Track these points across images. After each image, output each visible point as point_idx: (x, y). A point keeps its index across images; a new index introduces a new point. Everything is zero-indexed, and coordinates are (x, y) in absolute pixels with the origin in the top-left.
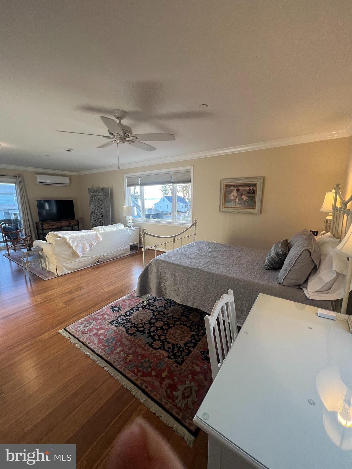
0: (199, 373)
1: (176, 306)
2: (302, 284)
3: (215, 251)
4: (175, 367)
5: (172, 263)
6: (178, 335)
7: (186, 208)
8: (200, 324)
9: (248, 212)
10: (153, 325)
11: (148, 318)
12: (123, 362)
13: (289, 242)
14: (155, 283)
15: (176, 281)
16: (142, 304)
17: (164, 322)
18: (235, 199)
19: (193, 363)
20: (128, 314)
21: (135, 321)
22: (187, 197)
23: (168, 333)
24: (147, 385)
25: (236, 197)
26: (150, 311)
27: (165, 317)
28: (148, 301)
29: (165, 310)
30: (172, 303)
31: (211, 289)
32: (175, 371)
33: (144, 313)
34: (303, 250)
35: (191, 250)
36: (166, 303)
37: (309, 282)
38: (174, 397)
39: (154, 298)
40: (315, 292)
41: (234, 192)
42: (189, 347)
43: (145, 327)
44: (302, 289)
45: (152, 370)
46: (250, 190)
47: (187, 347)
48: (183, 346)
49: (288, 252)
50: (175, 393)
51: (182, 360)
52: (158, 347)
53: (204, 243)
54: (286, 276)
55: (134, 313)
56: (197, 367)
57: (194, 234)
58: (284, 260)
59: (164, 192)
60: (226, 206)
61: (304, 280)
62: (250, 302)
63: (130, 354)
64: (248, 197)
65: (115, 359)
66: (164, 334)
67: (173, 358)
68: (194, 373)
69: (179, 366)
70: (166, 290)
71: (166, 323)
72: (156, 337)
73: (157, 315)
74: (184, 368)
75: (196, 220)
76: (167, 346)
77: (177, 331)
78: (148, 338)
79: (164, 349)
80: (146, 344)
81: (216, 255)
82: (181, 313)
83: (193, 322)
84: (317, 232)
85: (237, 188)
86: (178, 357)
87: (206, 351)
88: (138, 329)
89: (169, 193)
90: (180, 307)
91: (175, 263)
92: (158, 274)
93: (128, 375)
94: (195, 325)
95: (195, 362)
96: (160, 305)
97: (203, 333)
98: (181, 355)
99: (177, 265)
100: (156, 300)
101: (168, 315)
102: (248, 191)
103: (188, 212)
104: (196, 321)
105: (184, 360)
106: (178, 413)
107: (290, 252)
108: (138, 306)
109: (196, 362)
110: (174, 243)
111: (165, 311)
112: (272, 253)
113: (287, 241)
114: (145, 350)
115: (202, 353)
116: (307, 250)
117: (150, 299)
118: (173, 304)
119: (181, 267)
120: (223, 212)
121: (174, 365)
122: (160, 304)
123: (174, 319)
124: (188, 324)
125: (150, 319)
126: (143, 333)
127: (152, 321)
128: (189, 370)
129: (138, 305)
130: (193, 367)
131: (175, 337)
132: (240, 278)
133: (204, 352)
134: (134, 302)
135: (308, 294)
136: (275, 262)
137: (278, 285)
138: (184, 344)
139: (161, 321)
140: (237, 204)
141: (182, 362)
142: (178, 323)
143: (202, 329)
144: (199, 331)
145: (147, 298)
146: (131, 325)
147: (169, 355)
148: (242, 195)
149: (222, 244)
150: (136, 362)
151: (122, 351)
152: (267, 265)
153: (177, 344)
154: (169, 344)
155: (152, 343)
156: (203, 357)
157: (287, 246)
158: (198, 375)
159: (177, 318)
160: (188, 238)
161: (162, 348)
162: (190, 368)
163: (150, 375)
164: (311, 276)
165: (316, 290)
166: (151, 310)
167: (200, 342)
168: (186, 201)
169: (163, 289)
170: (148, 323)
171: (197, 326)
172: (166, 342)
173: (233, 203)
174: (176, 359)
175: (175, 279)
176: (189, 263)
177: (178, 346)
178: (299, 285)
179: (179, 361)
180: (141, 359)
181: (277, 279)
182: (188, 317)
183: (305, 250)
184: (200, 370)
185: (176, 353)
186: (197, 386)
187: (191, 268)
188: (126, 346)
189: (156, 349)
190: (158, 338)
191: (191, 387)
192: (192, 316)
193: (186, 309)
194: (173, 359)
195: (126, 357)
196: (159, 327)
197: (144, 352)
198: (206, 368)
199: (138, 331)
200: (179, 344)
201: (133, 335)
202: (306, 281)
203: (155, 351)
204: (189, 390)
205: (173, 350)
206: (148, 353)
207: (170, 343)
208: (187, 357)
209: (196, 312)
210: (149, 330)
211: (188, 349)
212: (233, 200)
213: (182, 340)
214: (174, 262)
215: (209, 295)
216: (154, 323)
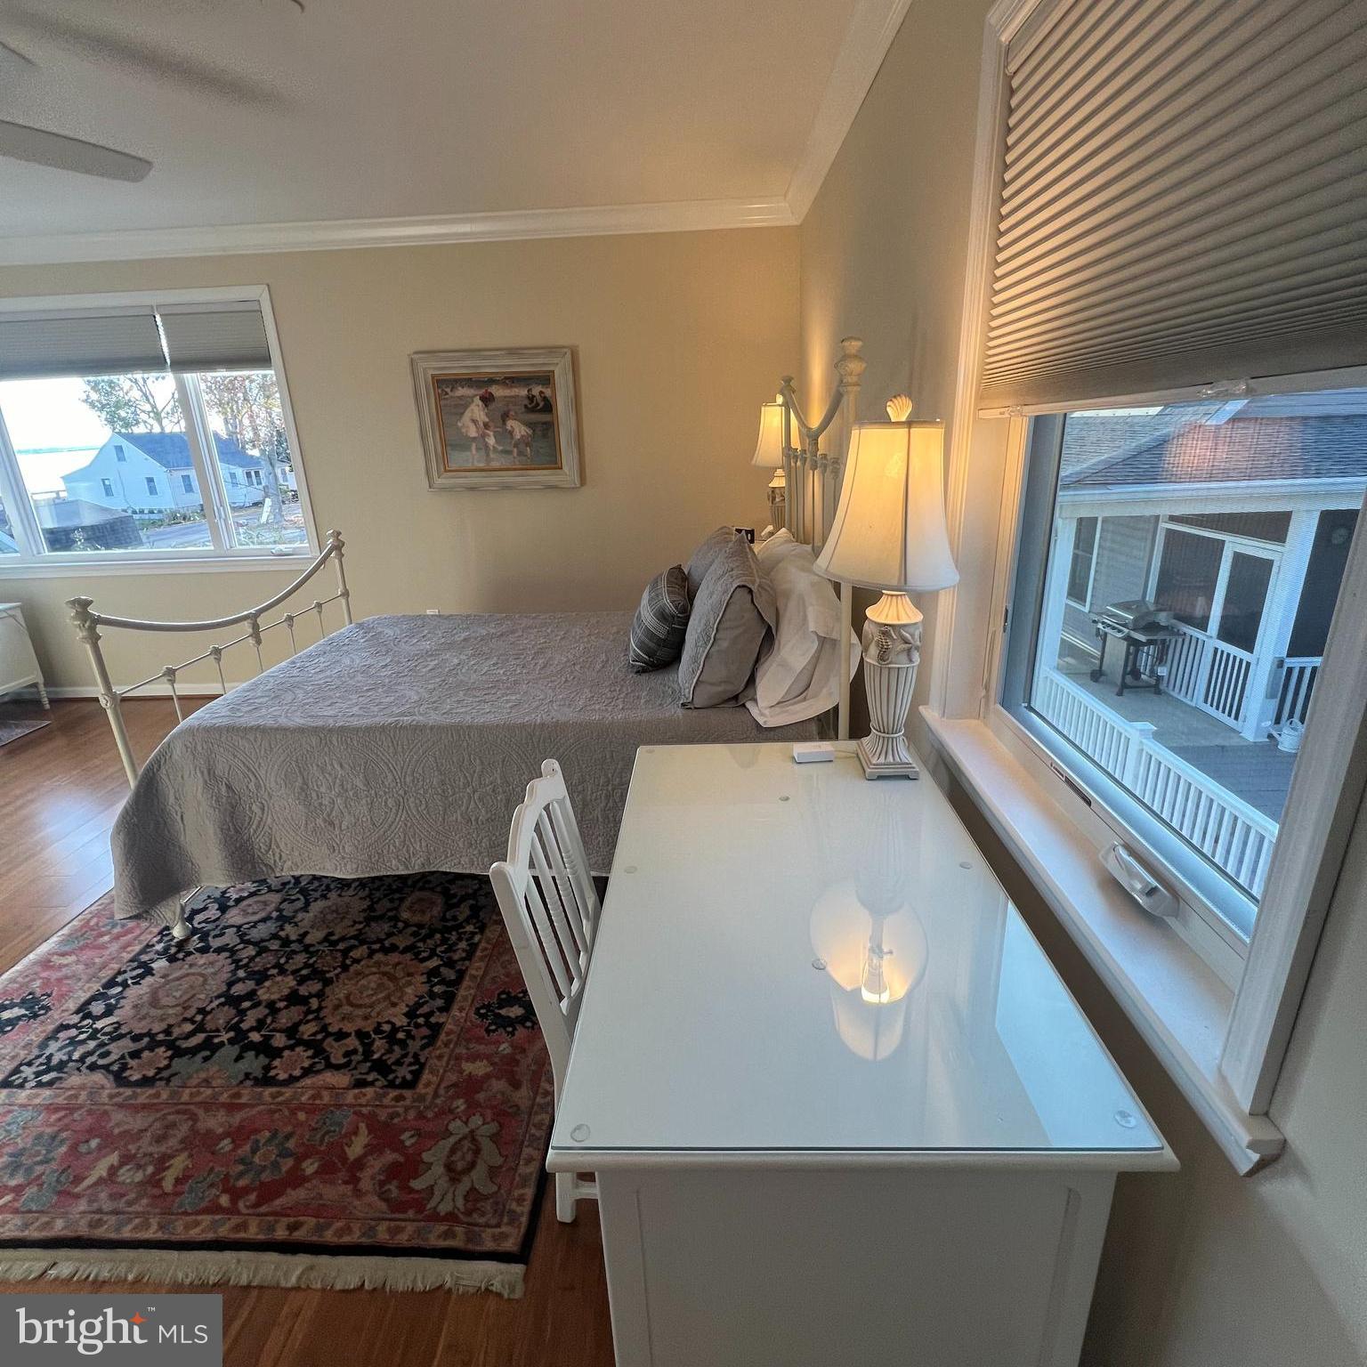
0: (488, 1076)
1: (333, 895)
2: (742, 691)
3: (450, 646)
4: (393, 1103)
5: (277, 729)
6: (372, 995)
7: (251, 484)
8: (449, 924)
9: (536, 483)
10: (246, 1004)
11: (216, 986)
12: (145, 1201)
13: (686, 573)
14: (211, 831)
15: (314, 795)
16: (159, 942)
17: (294, 972)
18: (484, 436)
19: (458, 1058)
20: (97, 1008)
21: (148, 1020)
22: (249, 435)
23: (328, 1004)
24: (292, 1219)
25: (486, 426)
26: (211, 956)
27: (294, 952)
28: (190, 919)
29: (288, 927)
30: (310, 888)
31: (467, 784)
32: (398, 1115)
33: (188, 975)
34: (732, 590)
35: (348, 662)
36: (284, 900)
37: (757, 681)
38: (417, 1196)
39: (216, 900)
40: (778, 704)
41: (473, 406)
42: (428, 1015)
43: (209, 1026)
44: (744, 705)
45: (300, 1159)
46: (531, 398)
47: (421, 1020)
48: (401, 1021)
49: (692, 605)
50: (417, 1184)
51: (413, 1068)
52: (297, 1073)
53: (395, 622)
54: (698, 680)
55: (128, 992)
56: (478, 1063)
57: (342, 595)
58: (685, 630)
59: (113, 411)
60: (453, 466)
61: (746, 680)
62: (610, 788)
63: (172, 1157)
64: (529, 425)
65: (99, 1211)
66: (310, 1017)
67: (377, 1080)
68: (470, 1087)
69: (407, 1093)
70: (273, 846)
71: (304, 972)
72: (279, 1040)
73: (252, 959)
74: (430, 1090)
75: (339, 534)
76: (336, 1052)
77: (363, 982)
78: (239, 1058)
79: (330, 1066)
80: (238, 1085)
81: (456, 661)
82: (363, 915)
83: (420, 926)
84: (752, 532)
85: (482, 392)
86: (393, 1067)
87: (495, 1001)
88: (179, 1047)
89: (143, 416)
90: (351, 892)
91: (290, 724)
92: (219, 790)
93: (195, 1234)
94: (430, 936)
95: (464, 1051)
96: (256, 918)
97: (468, 948)
98: (405, 1056)
99: (301, 730)
100: (231, 903)
101: (308, 940)
102: (527, 402)
103: (268, 502)
104: (432, 917)
105: (422, 1066)
106: (448, 1234)
107: (697, 602)
108: (144, 958)
109: (468, 1049)
110: (259, 642)
111: (290, 931)
112: (647, 614)
113: (679, 568)
114: (241, 1107)
115: (482, 1011)
116: (744, 586)
117: (195, 912)
118: (317, 894)
119: (323, 734)
120: (444, 489)
121: (386, 1101)
122: (254, 913)
123: (338, 948)
124: (402, 942)
125: (224, 988)
126: (208, 1053)
127: (238, 989)
128: (448, 1087)
129: (143, 952)
130: (461, 1072)
131: (360, 1006)
132: (563, 719)
133: (488, 1007)
134: (114, 947)
135: (762, 714)
136: (661, 643)
137: (680, 712)
138: (406, 1015)
139: (282, 971)
140: (492, 455)
141: (417, 1075)
142: (360, 952)
143: (460, 939)
144: (451, 949)
145: (183, 909)
146: (133, 1046)
147: (359, 1077)
148: (505, 416)
149: (470, 616)
150: (212, 1169)
151: (122, 1164)
152: (638, 658)
153: (379, 1024)
154: (347, 1041)
155: (267, 1068)
156: (490, 1024)
157: (684, 585)
158: (485, 1086)
159: (351, 938)
160: (320, 612)
161: (319, 1067)
162: (452, 1077)
163: (296, 1179)
164: (762, 660)
165: (779, 698)
166: (219, 950)
167: (466, 983)
168: (250, 452)
169: (260, 842)
170: (222, 1004)
171: (438, 936)
172: (330, 1040)
173: (478, 449)
174: (391, 1077)
175: (305, 787)
176: (355, 710)
177: (384, 1032)
178: (736, 698)
179: (404, 1078)
180: (234, 1150)
181: (675, 694)
182: (396, 919)
183: (739, 587)
184: (490, 1069)
185: (384, 1058)
186: (493, 1120)
187: (369, 730)
188: (137, 1135)
189: (292, 1080)
190: (289, 1038)
191: (472, 1136)
192: (410, 908)
193: (378, 894)
194: (377, 1083)
195: (154, 1174)
196: (280, 1000)
197: (237, 1118)
198: (509, 1051)
199: (178, 1052)
200: (388, 1022)
201: (161, 1079)
202: (751, 681)
203: (288, 1092)
204: (467, 1144)
205: (368, 1053)
206: (259, 1113)
207: (348, 1035)
208: (431, 1048)
209: (421, 889)
210: (235, 1028)
211: (428, 1024)
212: (474, 438)
213: (394, 1005)
214: (283, 721)
215: (463, 808)
216: (251, 995)
